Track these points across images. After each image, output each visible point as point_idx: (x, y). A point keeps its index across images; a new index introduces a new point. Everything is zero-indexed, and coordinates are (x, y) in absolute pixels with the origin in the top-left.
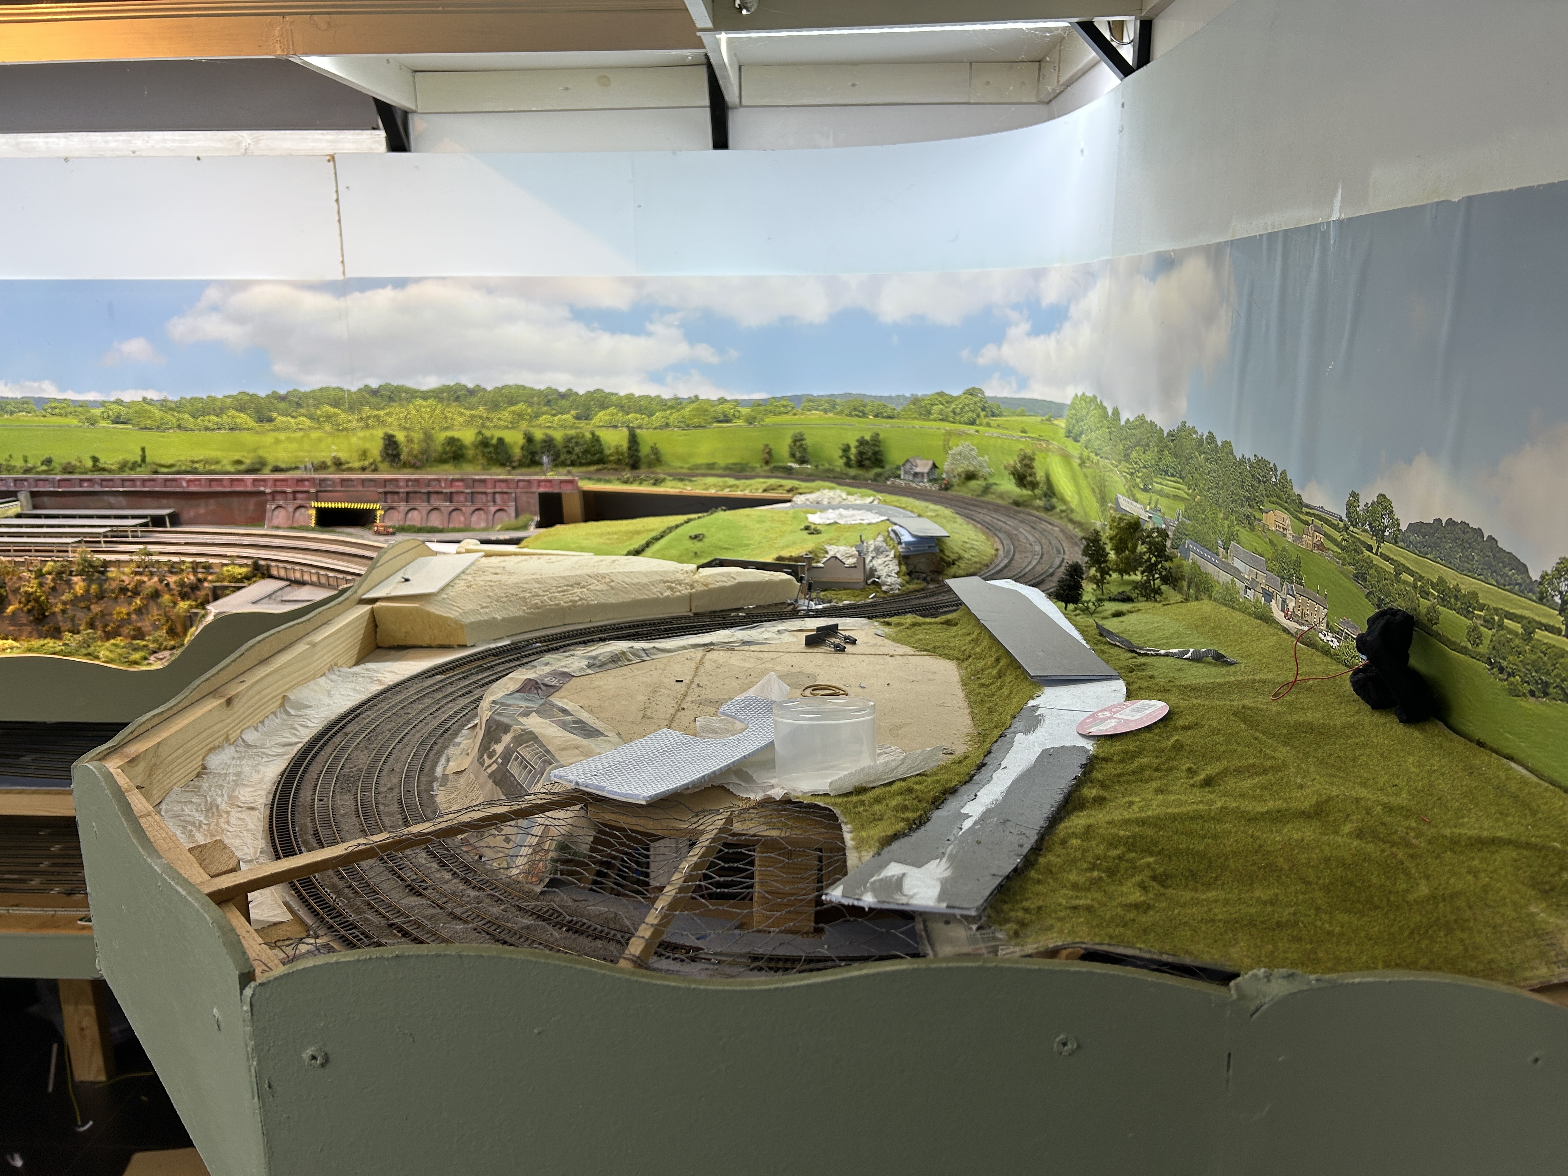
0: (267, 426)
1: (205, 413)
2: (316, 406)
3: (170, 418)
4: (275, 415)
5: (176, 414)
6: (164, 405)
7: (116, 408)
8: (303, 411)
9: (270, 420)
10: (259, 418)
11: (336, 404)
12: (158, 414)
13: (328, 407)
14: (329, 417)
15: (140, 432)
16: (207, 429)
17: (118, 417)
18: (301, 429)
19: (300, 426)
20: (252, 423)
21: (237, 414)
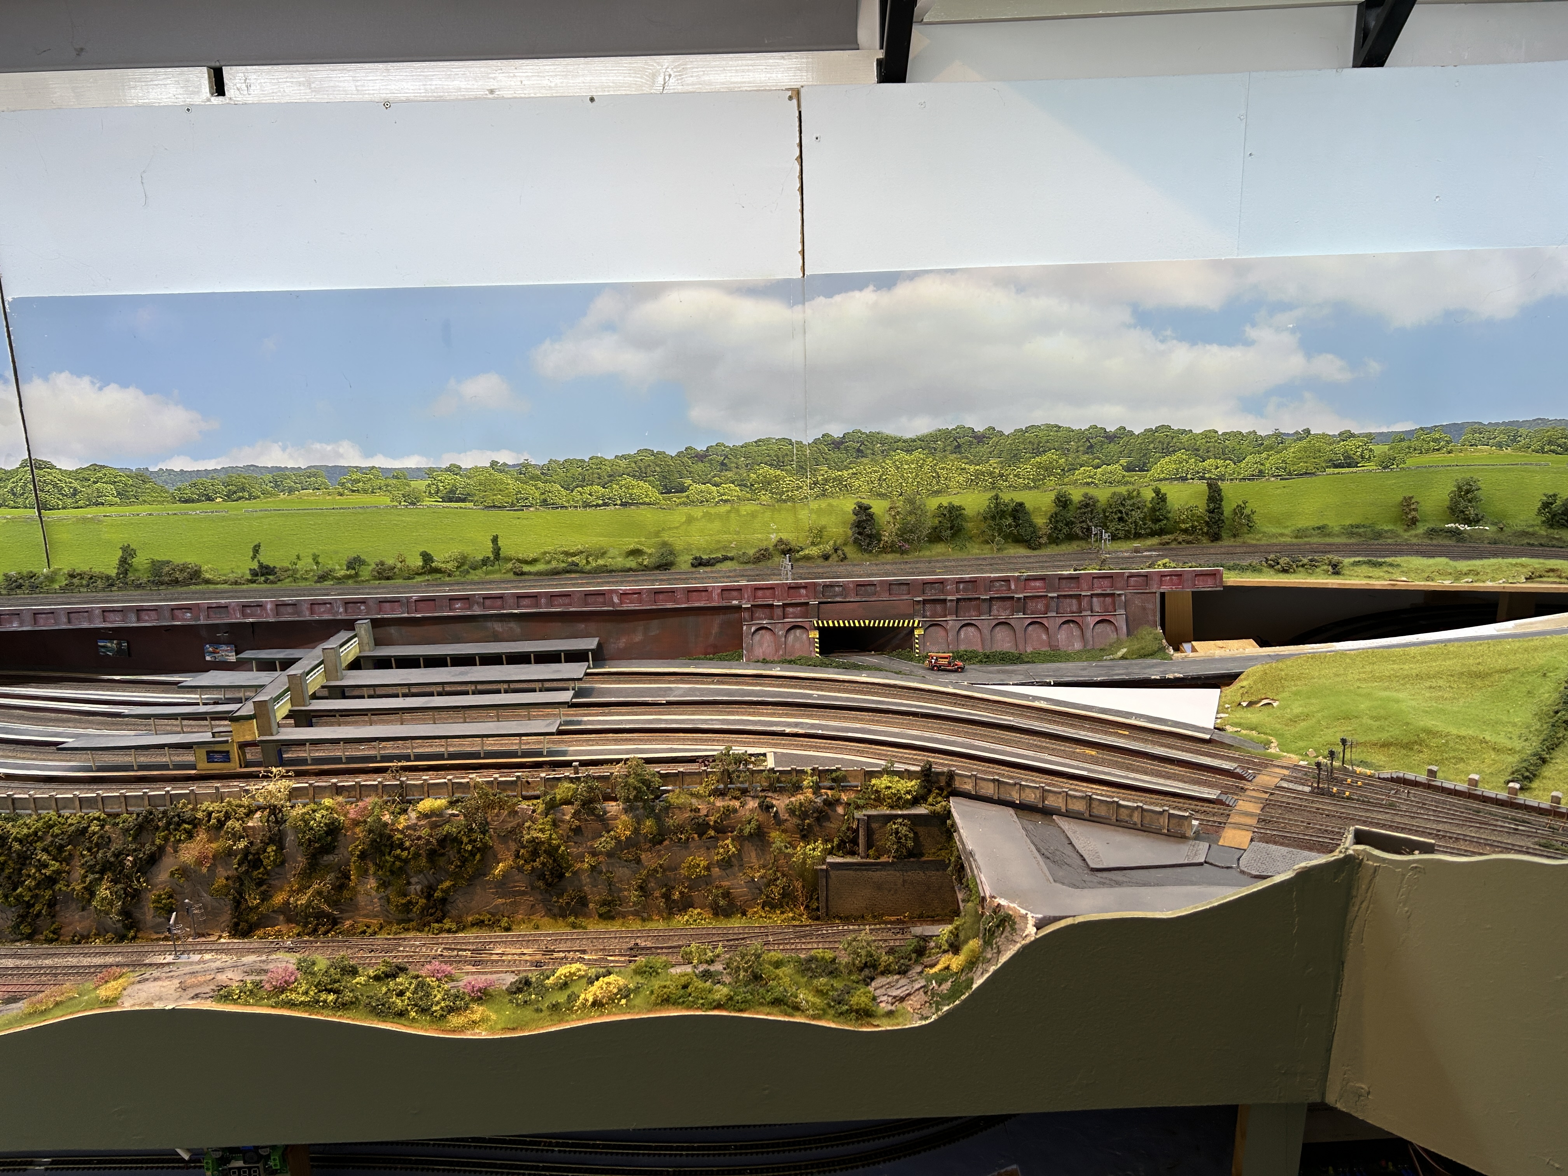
0: (675, 498)
1: (584, 482)
2: (749, 468)
3: (533, 492)
4: (688, 481)
5: (540, 484)
6: (523, 471)
7: (449, 478)
8: (729, 474)
9: (682, 489)
10: (665, 486)
11: (778, 462)
12: (512, 484)
13: (767, 468)
14: (767, 483)
15: (486, 511)
16: (587, 505)
17: (452, 491)
18: (726, 501)
19: (724, 498)
20: (654, 494)
21: (634, 482)
